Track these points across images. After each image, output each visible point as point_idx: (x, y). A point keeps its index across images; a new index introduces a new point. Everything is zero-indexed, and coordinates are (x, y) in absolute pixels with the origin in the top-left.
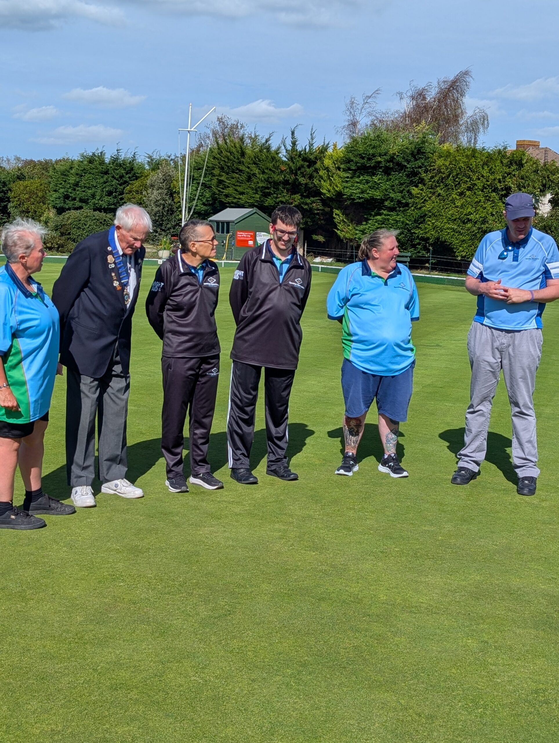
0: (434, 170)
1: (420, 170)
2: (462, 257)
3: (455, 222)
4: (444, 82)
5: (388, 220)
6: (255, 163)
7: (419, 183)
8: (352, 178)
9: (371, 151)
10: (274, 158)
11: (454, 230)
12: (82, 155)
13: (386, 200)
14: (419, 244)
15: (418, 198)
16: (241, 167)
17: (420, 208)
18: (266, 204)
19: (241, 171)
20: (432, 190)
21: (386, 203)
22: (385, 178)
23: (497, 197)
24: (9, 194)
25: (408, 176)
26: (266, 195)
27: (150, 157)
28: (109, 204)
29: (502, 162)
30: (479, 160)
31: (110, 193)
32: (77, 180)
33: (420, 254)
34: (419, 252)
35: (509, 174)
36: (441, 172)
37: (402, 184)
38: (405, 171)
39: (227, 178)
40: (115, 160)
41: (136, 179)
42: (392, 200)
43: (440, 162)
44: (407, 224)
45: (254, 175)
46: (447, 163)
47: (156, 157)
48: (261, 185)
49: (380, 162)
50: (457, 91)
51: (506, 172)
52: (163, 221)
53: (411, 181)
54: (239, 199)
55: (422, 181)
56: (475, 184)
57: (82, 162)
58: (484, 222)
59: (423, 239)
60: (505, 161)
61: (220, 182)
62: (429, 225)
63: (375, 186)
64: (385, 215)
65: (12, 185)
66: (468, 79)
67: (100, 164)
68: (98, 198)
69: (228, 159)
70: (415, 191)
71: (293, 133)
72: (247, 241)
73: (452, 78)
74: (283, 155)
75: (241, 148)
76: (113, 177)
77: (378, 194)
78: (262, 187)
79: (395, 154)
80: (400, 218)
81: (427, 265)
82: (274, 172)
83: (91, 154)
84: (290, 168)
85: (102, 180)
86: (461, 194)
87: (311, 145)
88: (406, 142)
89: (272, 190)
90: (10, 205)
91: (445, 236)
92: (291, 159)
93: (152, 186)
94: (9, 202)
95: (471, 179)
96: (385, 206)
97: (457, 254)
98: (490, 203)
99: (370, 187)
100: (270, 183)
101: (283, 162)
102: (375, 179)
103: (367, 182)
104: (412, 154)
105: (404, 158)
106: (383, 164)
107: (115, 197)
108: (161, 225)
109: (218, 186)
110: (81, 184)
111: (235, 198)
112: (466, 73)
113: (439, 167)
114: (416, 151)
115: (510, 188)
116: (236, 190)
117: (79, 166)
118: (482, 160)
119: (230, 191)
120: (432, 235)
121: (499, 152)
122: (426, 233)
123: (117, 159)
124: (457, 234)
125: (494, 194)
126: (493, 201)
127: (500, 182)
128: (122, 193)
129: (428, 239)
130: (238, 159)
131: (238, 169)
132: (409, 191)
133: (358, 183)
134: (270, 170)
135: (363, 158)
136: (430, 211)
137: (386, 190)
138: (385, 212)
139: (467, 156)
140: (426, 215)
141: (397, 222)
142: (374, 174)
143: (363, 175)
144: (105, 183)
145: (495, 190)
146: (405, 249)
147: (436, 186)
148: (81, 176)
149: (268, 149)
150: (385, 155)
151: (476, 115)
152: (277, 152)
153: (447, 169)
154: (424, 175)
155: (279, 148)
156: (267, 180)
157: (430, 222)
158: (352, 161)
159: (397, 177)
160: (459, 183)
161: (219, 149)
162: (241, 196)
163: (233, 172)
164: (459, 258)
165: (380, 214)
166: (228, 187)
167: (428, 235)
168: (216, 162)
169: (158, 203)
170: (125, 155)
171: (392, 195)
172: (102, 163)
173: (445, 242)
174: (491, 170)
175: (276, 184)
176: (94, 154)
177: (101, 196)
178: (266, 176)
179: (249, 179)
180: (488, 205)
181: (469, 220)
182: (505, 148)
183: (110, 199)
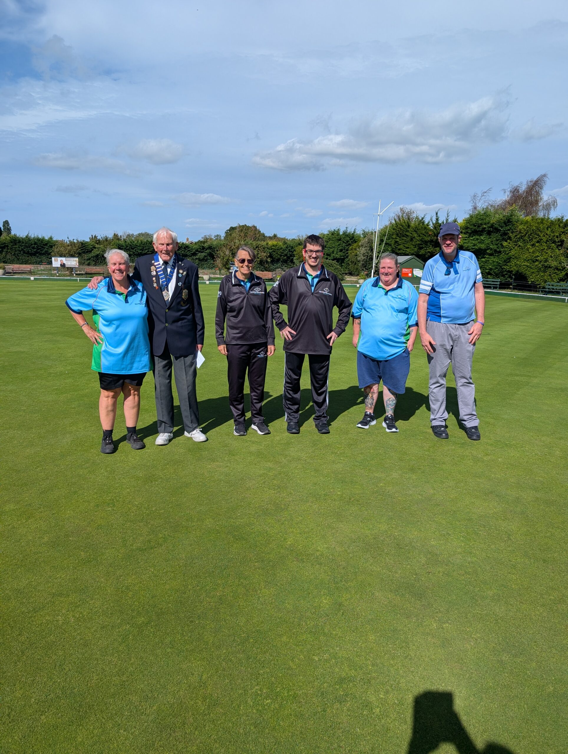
0: (517, 231)
1: (509, 232)
2: (532, 282)
3: (529, 262)
4: (531, 181)
5: (489, 261)
6: (415, 231)
7: (508, 239)
8: (468, 237)
9: (480, 222)
10: (425, 227)
11: (527, 266)
12: (329, 231)
13: (488, 250)
14: (506, 274)
15: (507, 248)
16: (407, 234)
17: (508, 254)
18: (420, 253)
19: (407, 236)
20: (515, 243)
21: (488, 251)
22: (488, 237)
23: (555, 247)
24: (295, 253)
25: (501, 235)
26: (421, 248)
27: (364, 231)
28: (341, 256)
29: (559, 226)
30: (545, 225)
31: (341, 251)
33: (507, 280)
34: (506, 279)
35: (563, 233)
36: (521, 233)
37: (497, 240)
38: (500, 233)
39: (400, 240)
40: (345, 233)
41: (355, 243)
42: (491, 249)
43: (521, 227)
44: (500, 263)
45: (414, 237)
46: (525, 228)
47: (367, 230)
48: (418, 243)
49: (485, 228)
50: (538, 186)
51: (561, 232)
52: (366, 264)
53: (503, 238)
54: (406, 251)
55: (510, 238)
56: (542, 239)
57: (328, 234)
58: (546, 261)
59: (509, 271)
60: (561, 225)
61: (396, 242)
62: (513, 263)
63: (482, 242)
64: (487, 258)
65: (296, 248)
66: (545, 179)
68: (335, 253)
69: (401, 229)
70: (505, 244)
71: (437, 214)
72: (408, 274)
73: (535, 179)
74: (431, 226)
75: (408, 223)
76: (343, 242)
77: (483, 246)
78: (419, 244)
79: (494, 223)
80: (496, 260)
81: (511, 286)
82: (425, 235)
83: (333, 230)
84: (434, 233)
85: (338, 244)
86: (533, 245)
87: (447, 220)
88: (501, 216)
89: (424, 246)
90: (295, 258)
91: (522, 270)
92: (435, 228)
93: (362, 246)
94: (294, 256)
95: (539, 236)
96: (487, 253)
97: (529, 280)
98: (550, 250)
99: (479, 242)
100: (423, 242)
101: (431, 230)
102: (482, 237)
103: (477, 239)
104: (505, 223)
105: (499, 225)
106: (487, 229)
107: (344, 252)
108: (366, 266)
109: (395, 244)
111: (404, 250)
112: (545, 176)
113: (520, 230)
114: (507, 221)
115: (564, 241)
116: (404, 246)
117: (327, 236)
118: (547, 225)
119: (401, 247)
120: (514, 269)
121: (559, 220)
122: (511, 268)
123: (346, 232)
124: (529, 269)
125: (553, 245)
126: (552, 249)
127: (557, 237)
128: (347, 250)
129: (512, 271)
130: (406, 229)
131: (406, 235)
132: (501, 244)
133: (472, 240)
134: (423, 234)
135: (475, 226)
136: (513, 255)
137: (488, 244)
138: (487, 256)
139: (538, 223)
140: (511, 258)
141: (494, 262)
142: (481, 235)
143: (475, 235)
144: (339, 245)
145: (554, 242)
146: (498, 277)
147: (518, 241)
148: (328, 242)
149: (423, 223)
150: (488, 224)
151: (549, 200)
152: (428, 225)
153: (525, 230)
154: (511, 234)
155: (429, 223)
156: (421, 240)
157: (513, 262)
158: (469, 228)
159: (495, 236)
160: (532, 239)
161: (396, 224)
162: (407, 250)
163: (403, 236)
164: (530, 283)
165: (484, 258)
166: (400, 245)
167: (512, 269)
168: (394, 231)
169: (365, 255)
170: (350, 230)
171: (491, 247)
172: (338, 234)
173: (522, 273)
174: (552, 230)
175: (426, 242)
176: (335, 230)
177: (337, 252)
178: (420, 238)
179: (412, 240)
180: (549, 251)
181: (537, 260)
182: (563, 217)
183: (341, 254)
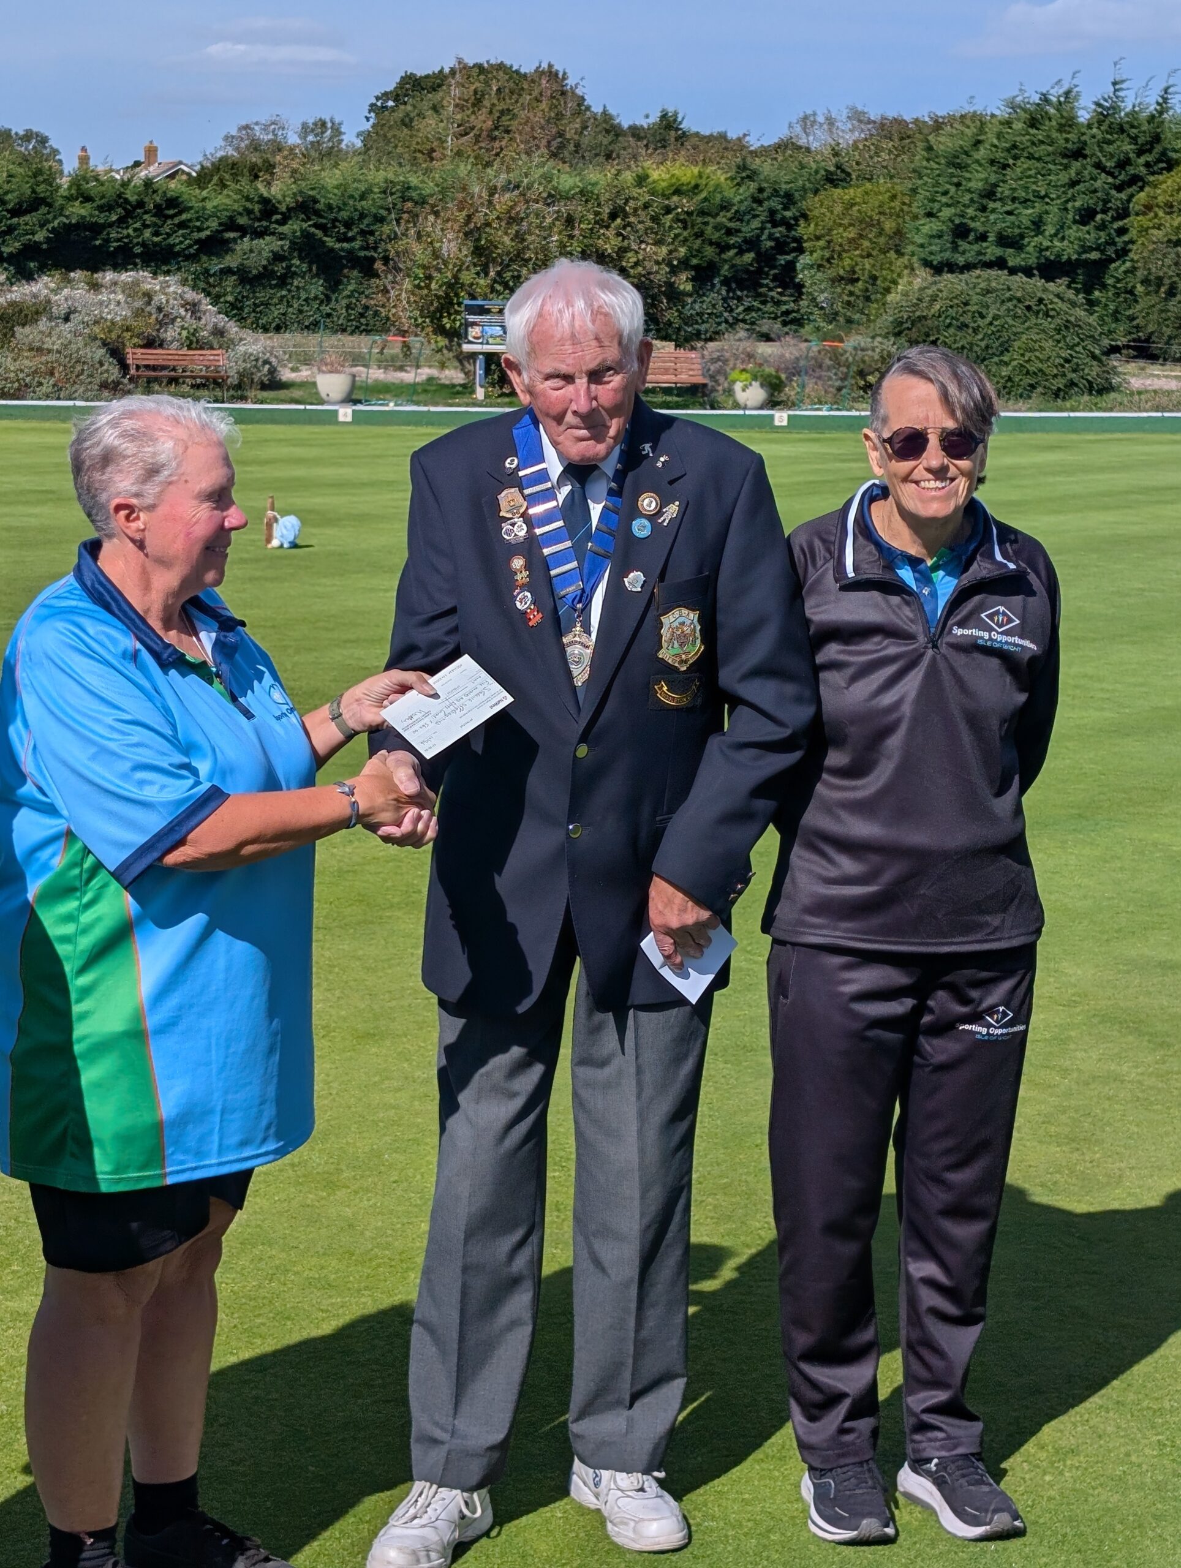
12: (1012, 105)
24: (804, 230)
28: (1086, 249)
31: (1086, 216)
32: (993, 179)
40: (1104, 115)
41: (1169, 169)
57: (1008, 123)
65: (812, 203)
67: (1061, 128)
68: (1050, 230)
76: (1099, 166)
83: (1036, 99)
85: (1064, 178)
90: (804, 260)
94: (801, 250)
107: (1102, 227)
110: (1003, 190)
117: (999, 135)
123: (1115, 108)
128: (1123, 213)
144: (1073, 184)
170: (1137, 97)
172: (1068, 123)
176: (1045, 99)
177: (1062, 227)
183: (1088, 234)
